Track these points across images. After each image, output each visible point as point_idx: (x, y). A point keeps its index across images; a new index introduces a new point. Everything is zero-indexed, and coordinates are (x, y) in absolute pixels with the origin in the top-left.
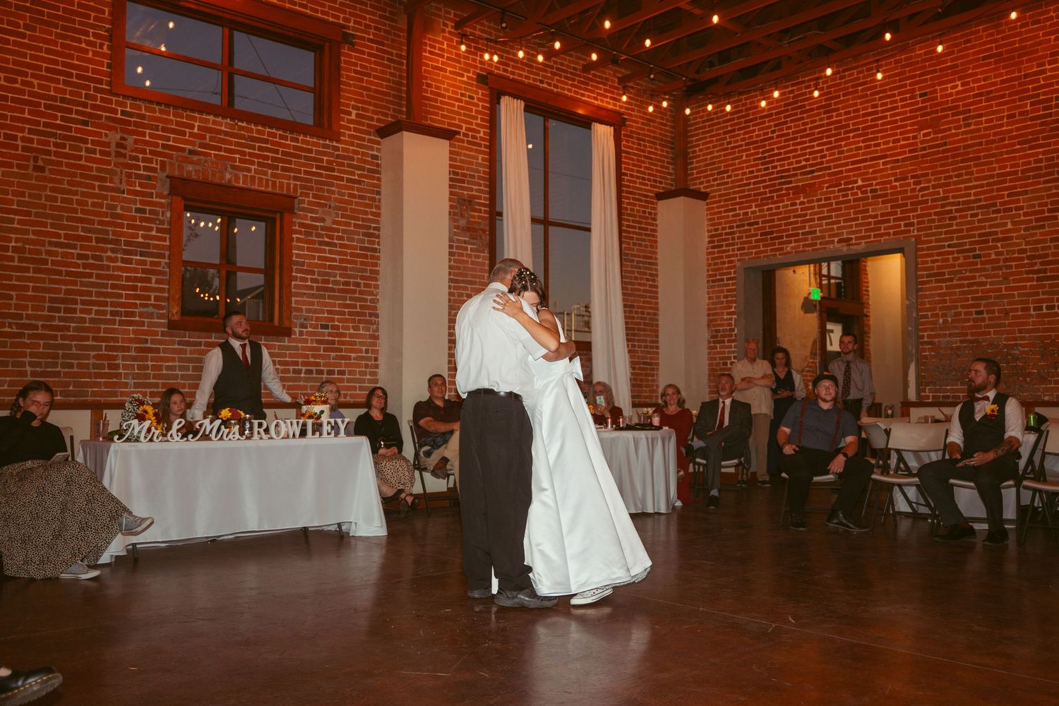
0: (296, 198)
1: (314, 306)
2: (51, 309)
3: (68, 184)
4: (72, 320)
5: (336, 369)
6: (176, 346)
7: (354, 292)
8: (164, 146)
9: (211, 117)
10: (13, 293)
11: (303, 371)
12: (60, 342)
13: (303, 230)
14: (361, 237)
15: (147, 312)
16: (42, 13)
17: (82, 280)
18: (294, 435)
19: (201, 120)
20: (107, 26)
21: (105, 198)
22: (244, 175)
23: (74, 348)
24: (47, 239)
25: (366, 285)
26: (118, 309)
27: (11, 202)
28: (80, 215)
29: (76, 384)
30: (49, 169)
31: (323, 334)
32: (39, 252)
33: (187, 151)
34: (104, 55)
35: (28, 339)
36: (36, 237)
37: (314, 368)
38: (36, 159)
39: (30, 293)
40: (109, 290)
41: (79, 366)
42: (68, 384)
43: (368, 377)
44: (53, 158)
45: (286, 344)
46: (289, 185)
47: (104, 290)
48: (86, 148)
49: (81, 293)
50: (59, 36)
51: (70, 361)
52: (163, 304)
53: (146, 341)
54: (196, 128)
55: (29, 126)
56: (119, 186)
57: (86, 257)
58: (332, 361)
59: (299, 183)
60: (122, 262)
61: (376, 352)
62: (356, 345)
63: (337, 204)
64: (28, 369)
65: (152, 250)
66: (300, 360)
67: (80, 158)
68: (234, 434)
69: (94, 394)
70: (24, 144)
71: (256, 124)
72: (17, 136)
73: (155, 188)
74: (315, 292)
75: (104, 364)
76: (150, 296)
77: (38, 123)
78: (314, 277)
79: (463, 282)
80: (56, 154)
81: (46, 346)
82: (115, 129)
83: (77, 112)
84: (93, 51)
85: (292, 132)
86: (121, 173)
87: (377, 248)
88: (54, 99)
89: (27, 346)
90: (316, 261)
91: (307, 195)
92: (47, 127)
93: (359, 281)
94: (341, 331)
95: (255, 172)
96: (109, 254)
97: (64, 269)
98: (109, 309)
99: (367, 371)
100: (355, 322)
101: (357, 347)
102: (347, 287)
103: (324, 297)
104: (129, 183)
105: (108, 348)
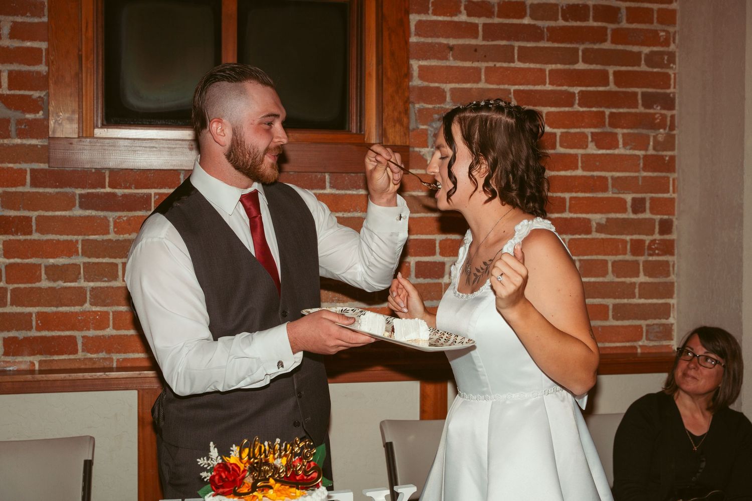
1: (478, 80)
6: (78, 212)
7: (599, 35)
25: (635, 15)
43: (643, 278)
52: (36, 94)
61: (667, 206)
62: (605, 189)
74: (479, 42)
94: (560, 150)
99: (637, 263)
100: (603, 125)
101: (609, 194)
102: (578, 24)
103: (506, 54)
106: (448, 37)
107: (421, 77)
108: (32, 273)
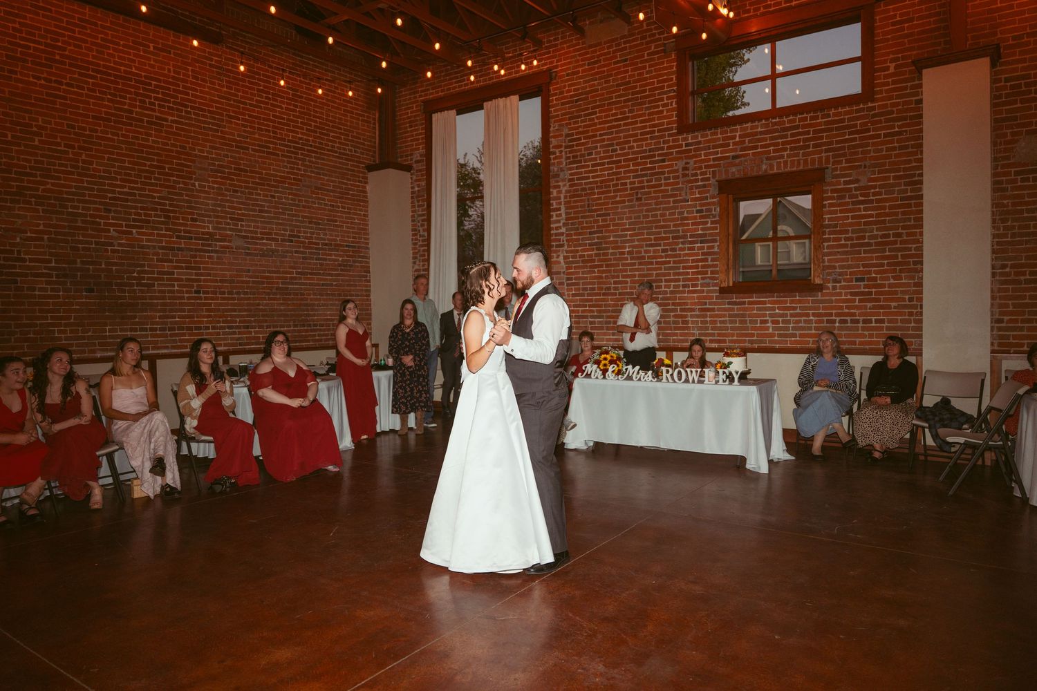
0: (827, 168)
1: (848, 262)
3: (656, 205)
4: (659, 293)
5: (873, 318)
6: (727, 306)
7: (894, 243)
8: (714, 159)
9: (749, 124)
10: (628, 280)
11: (837, 321)
13: (835, 195)
14: (903, 187)
15: (705, 283)
16: (637, 99)
17: (665, 266)
18: (693, 382)
19: (742, 130)
20: (675, 88)
21: (676, 208)
22: (777, 162)
24: (644, 243)
25: (908, 234)
26: (687, 283)
27: (624, 224)
28: (662, 223)
30: (644, 198)
31: (859, 287)
32: (640, 252)
33: (731, 157)
34: (672, 110)
36: (639, 243)
37: (848, 318)
38: (637, 194)
39: (637, 278)
40: (681, 271)
43: (913, 325)
44: (646, 190)
45: (819, 298)
46: (820, 159)
47: (678, 271)
48: (664, 177)
49: (664, 275)
50: (647, 108)
52: (716, 276)
53: (706, 304)
54: (738, 138)
55: (633, 174)
56: (685, 197)
57: (665, 251)
58: (869, 311)
59: (831, 154)
60: (689, 250)
62: (897, 294)
63: (873, 162)
65: (708, 238)
66: (834, 311)
67: (661, 185)
68: (649, 377)
69: (674, 341)
70: (631, 186)
71: (787, 116)
72: (627, 182)
73: (709, 193)
74: (849, 249)
75: (680, 321)
76: (707, 271)
77: (637, 171)
78: (847, 236)
80: (648, 187)
82: (681, 158)
83: (659, 155)
84: (667, 109)
85: (822, 110)
86: (686, 188)
88: (645, 151)
90: (850, 220)
91: (840, 162)
92: (642, 171)
93: (900, 231)
94: (879, 282)
95: (788, 157)
96: (680, 246)
97: (654, 260)
98: (681, 283)
99: (911, 319)
100: (896, 272)
101: (899, 296)
102: (886, 240)
103: (859, 252)
104: (693, 193)
105: (682, 310)
106: (837, 249)
107: (828, 262)
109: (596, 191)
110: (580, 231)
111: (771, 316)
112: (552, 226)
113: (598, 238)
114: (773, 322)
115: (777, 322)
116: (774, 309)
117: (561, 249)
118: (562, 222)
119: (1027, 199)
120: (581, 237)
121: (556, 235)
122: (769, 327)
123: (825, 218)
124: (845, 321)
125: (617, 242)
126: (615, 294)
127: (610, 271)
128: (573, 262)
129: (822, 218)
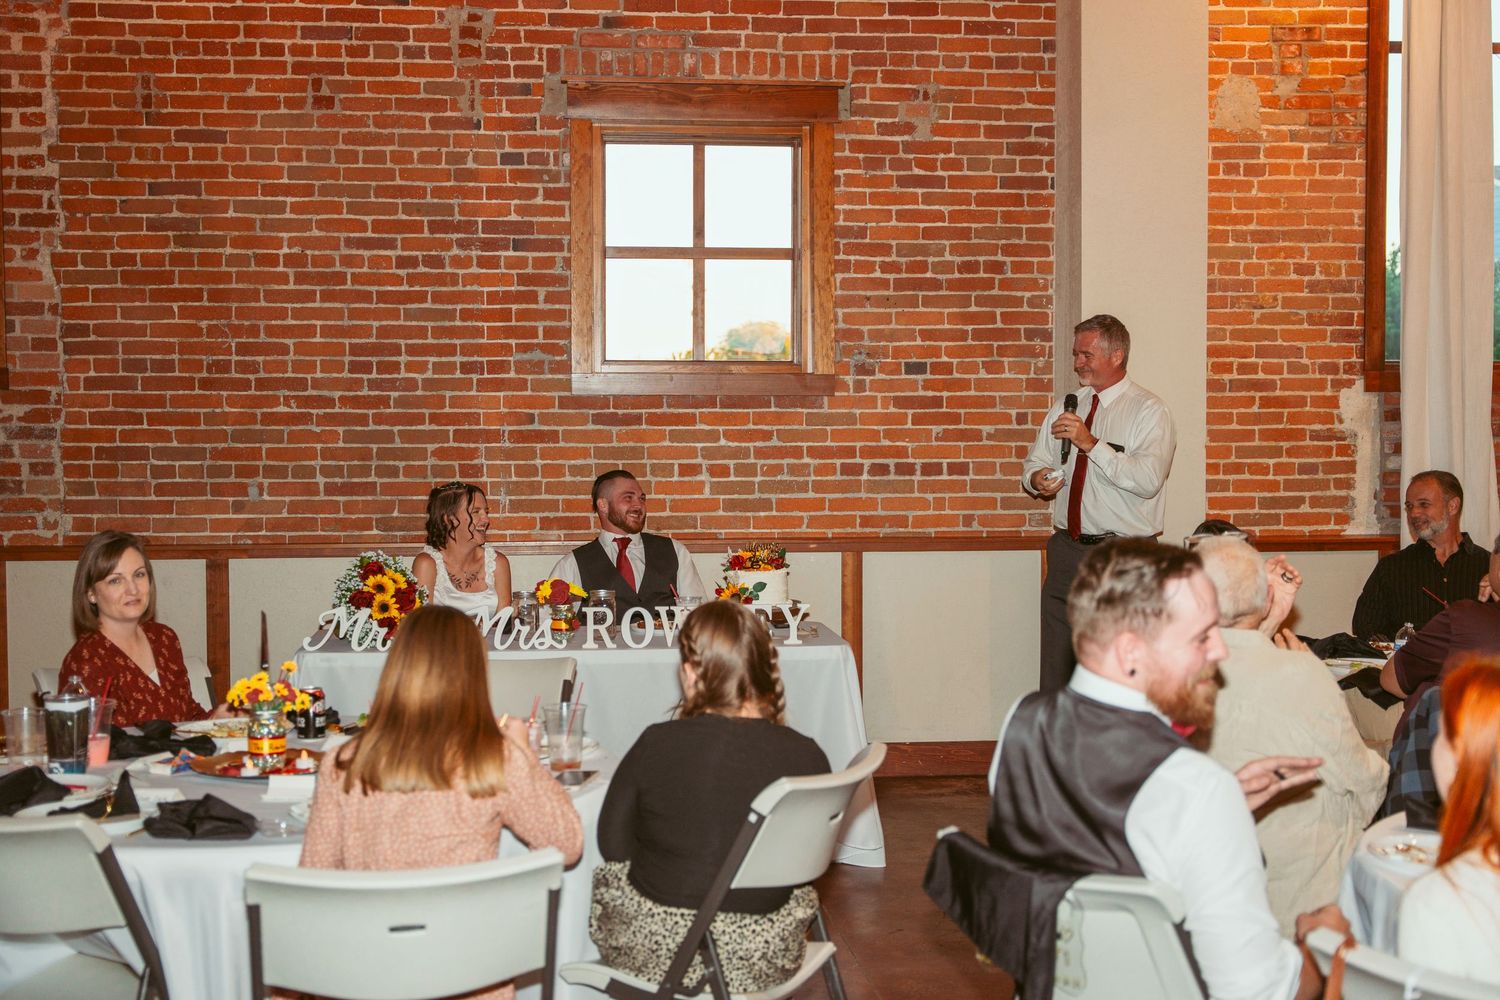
0: (842, 87)
1: (890, 323)
2: (355, 367)
3: (376, 125)
4: (392, 385)
5: (945, 462)
6: (591, 427)
7: (988, 284)
8: (555, 19)
10: (290, 342)
11: (866, 468)
12: (372, 427)
13: (861, 156)
14: (1005, 156)
15: (529, 362)
17: (409, 306)
21: (443, 141)
22: (722, 54)
23: (397, 439)
24: (343, 235)
25: (1018, 267)
26: (475, 358)
27: (277, 172)
28: (398, 182)
29: (405, 506)
30: (340, 100)
31: (913, 385)
32: (330, 262)
33: (601, 22)
35: (318, 425)
36: (323, 234)
37: (891, 462)
38: (317, 84)
39: (318, 339)
40: (458, 323)
41: (408, 471)
42: (388, 507)
44: (347, 77)
45: (826, 410)
46: (826, 61)
47: (447, 324)
48: (406, 48)
49: (407, 333)
51: (391, 463)
52: (562, 342)
53: (531, 419)
55: (303, 24)
56: (469, 114)
57: (412, 262)
58: (934, 443)
59: (850, 52)
60: (480, 265)
62: (994, 406)
63: (942, 87)
64: (321, 480)
65: (536, 236)
66: (859, 445)
67: (393, 69)
68: (542, 635)
70: (296, 59)
72: (282, 46)
73: (539, 111)
74: (891, 292)
75: (453, 466)
76: (535, 328)
77: (317, 15)
78: (887, 259)
79: (1286, 235)
80: (354, 69)
81: (349, 437)
86: (473, 88)
87: (1046, 178)
89: (317, 437)
90: (894, 223)
91: (870, 76)
92: (334, 21)
93: (1000, 258)
94: (956, 375)
95: (748, 45)
96: (455, 251)
97: (374, 288)
98: (458, 359)
100: (992, 354)
101: (997, 410)
102: (971, 276)
103: (912, 302)
104: (489, 106)
105: (460, 436)
106: (866, 290)
107: (844, 321)
108: (558, 471)
109: (174, 58)
110: (117, 178)
111: (708, 454)
112: (6, 151)
113: (182, 206)
114: (713, 471)
115: (724, 471)
116: (713, 436)
117: (43, 230)
118: (46, 142)
119: (1234, 211)
120: (118, 198)
121: (23, 182)
122: (702, 483)
123: (839, 211)
124: (883, 469)
125: (249, 224)
126: (246, 385)
127: (225, 313)
128: (87, 277)
129: (833, 209)
